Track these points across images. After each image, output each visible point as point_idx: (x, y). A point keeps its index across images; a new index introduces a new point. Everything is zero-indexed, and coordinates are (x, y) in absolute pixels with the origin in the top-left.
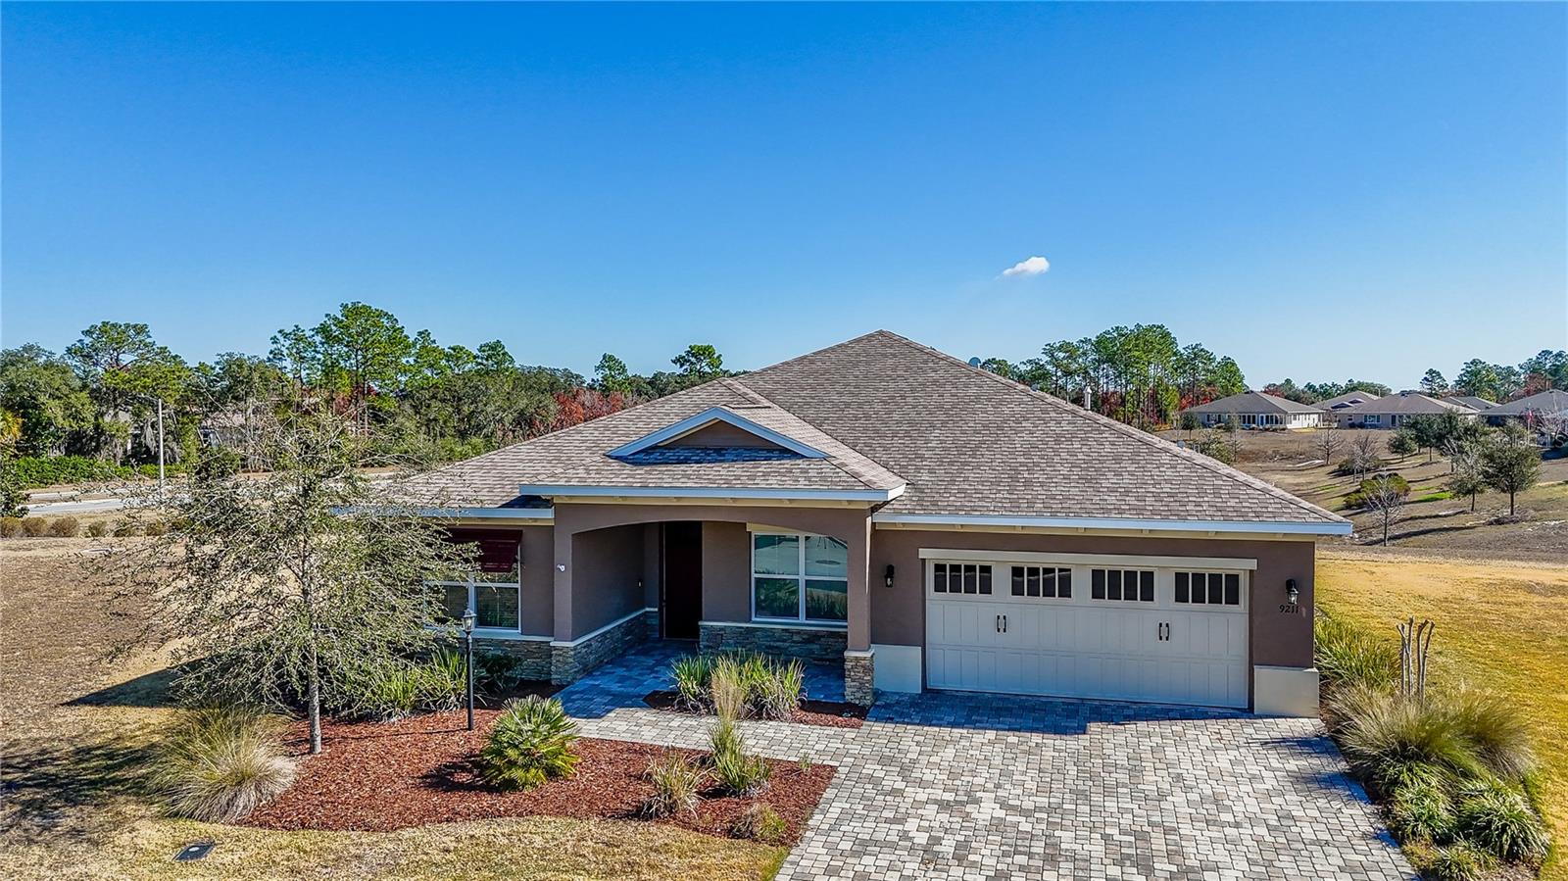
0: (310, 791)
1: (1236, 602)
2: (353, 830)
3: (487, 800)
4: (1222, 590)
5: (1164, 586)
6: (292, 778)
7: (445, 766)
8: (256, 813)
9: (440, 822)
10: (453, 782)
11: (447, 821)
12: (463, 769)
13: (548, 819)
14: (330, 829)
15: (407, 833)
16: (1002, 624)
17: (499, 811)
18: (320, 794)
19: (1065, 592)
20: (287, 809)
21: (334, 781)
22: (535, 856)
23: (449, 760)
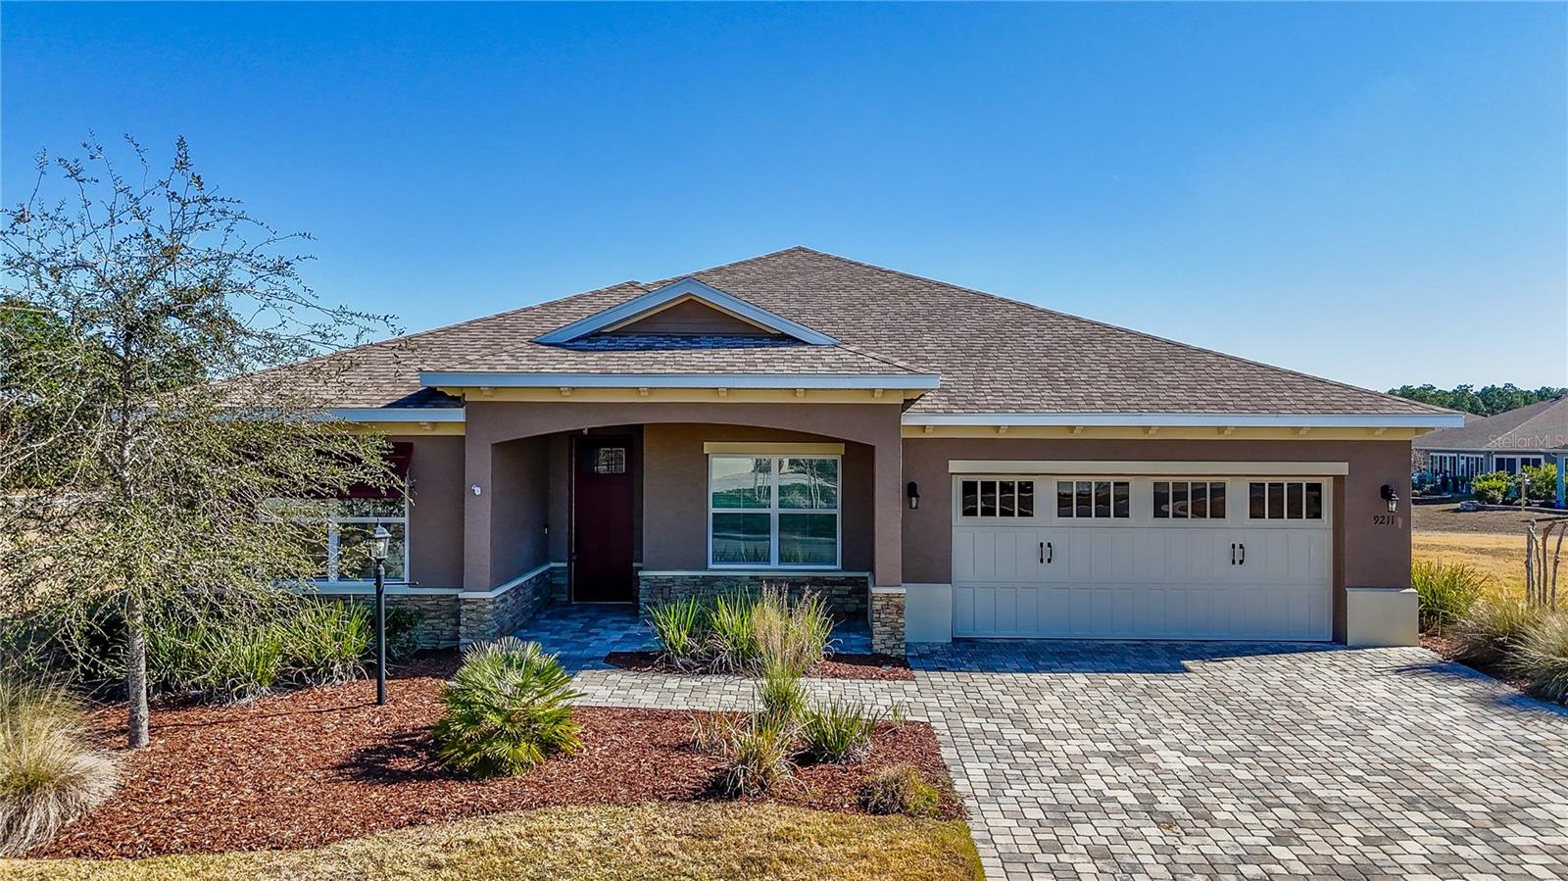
0: (150, 800)
1: (1318, 515)
2: (250, 849)
3: (462, 791)
4: (1302, 501)
5: (1237, 497)
6: (113, 782)
7: (366, 750)
8: (63, 838)
9: (399, 827)
10: (389, 770)
11: (411, 824)
12: (400, 753)
13: (574, 809)
14: (209, 851)
15: (349, 847)
16: (1046, 553)
17: (493, 805)
18: (168, 802)
19: (1122, 512)
20: (119, 827)
21: (186, 783)
22: (590, 862)
23: (369, 742)
